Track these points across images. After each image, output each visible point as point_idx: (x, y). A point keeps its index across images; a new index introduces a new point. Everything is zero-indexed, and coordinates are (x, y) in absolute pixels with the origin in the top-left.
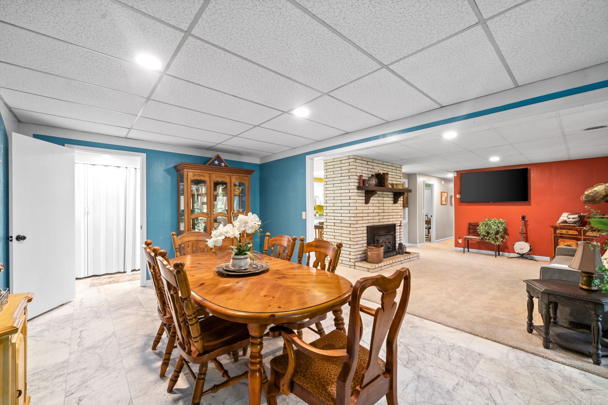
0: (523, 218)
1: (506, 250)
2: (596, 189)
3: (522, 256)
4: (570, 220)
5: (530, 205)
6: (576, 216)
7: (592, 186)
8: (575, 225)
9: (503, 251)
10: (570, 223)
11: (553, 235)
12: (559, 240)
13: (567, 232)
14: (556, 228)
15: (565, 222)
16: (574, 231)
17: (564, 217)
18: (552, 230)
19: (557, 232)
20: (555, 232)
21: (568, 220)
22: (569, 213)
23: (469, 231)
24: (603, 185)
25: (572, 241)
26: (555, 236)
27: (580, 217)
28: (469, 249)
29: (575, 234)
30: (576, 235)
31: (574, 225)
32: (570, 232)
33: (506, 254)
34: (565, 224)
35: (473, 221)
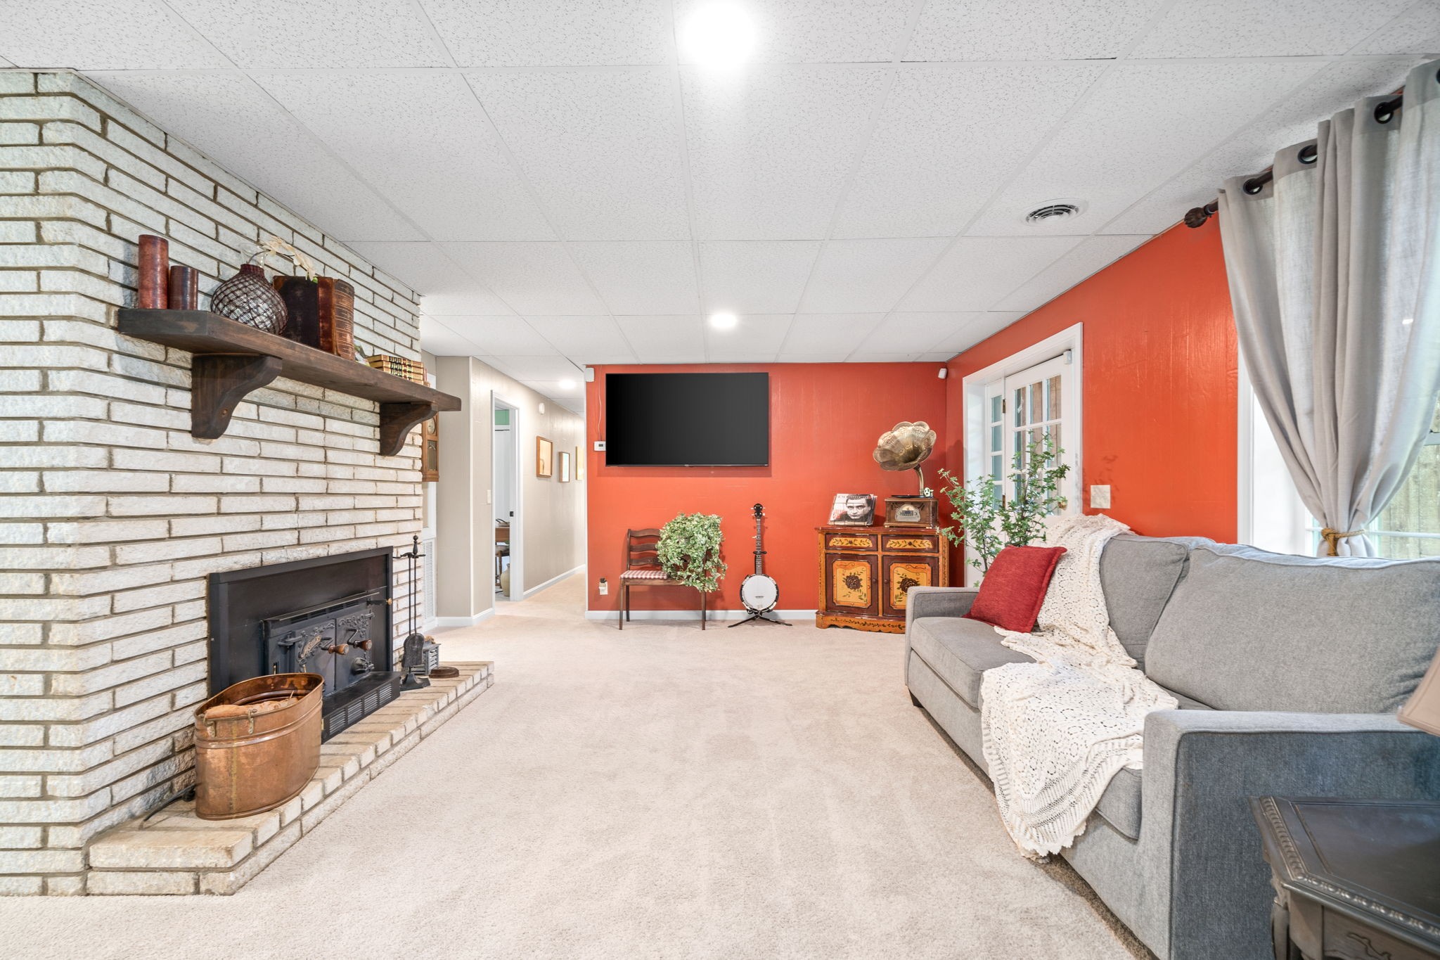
0: (758, 509)
1: (719, 602)
2: (896, 433)
3: (757, 617)
4: (855, 510)
5: (770, 476)
6: (863, 501)
7: (890, 428)
8: (866, 523)
9: (713, 608)
10: (855, 520)
11: (824, 551)
12: (834, 565)
13: (851, 542)
14: (829, 534)
15: (845, 517)
16: (864, 539)
17: (842, 504)
18: (821, 538)
19: (831, 544)
20: (827, 547)
21: (850, 512)
22: (847, 495)
23: (629, 555)
24: (909, 426)
25: (860, 565)
26: (826, 554)
27: (870, 502)
28: (630, 612)
29: (866, 545)
30: (868, 549)
31: (862, 523)
32: (856, 543)
33: (719, 614)
34: (847, 523)
35: (640, 524)
